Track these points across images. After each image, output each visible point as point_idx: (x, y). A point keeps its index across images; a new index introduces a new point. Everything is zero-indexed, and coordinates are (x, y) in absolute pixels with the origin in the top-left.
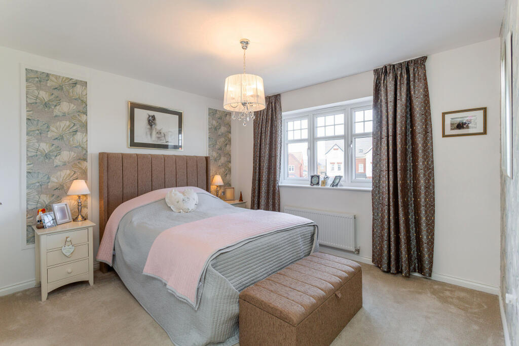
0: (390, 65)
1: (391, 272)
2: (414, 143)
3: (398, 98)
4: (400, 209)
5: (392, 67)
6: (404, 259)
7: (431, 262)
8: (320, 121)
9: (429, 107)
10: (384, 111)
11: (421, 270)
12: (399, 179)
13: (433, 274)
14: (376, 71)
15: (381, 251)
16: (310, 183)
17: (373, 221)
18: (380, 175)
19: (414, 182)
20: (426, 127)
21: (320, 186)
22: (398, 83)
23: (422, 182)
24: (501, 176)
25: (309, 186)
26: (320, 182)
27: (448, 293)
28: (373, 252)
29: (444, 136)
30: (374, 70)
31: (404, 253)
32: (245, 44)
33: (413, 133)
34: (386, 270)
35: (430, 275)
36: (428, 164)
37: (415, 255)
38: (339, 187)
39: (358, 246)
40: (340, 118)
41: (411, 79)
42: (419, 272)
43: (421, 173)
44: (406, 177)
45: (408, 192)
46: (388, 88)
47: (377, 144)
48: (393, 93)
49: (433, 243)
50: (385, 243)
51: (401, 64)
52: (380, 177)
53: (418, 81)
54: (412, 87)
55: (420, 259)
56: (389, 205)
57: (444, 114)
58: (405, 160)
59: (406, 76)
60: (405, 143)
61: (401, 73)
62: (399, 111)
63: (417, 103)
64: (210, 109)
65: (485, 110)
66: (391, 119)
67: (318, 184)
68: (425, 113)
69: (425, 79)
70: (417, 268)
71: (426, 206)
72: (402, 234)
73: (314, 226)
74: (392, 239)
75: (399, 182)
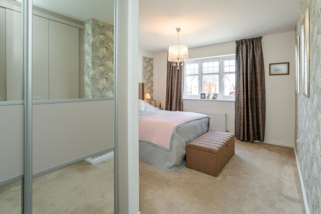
0: (244, 40)
1: (245, 140)
2: (256, 78)
3: (248, 56)
4: (250, 110)
5: (245, 40)
6: (251, 134)
7: (264, 135)
8: (205, 65)
9: (263, 61)
10: (241, 62)
11: (259, 139)
12: (249, 95)
13: (265, 140)
14: (237, 42)
15: (240, 131)
16: (200, 97)
17: (235, 116)
18: (239, 93)
19: (256, 97)
20: (262, 70)
21: (206, 99)
22: (248, 49)
23: (260, 96)
24: (296, 94)
25: (200, 99)
26: (206, 97)
27: (272, 148)
28: (235, 131)
29: (270, 75)
30: (236, 41)
31: (251, 131)
32: (178, 30)
33: (255, 73)
34: (242, 140)
35: (263, 141)
36: (263, 88)
37: (256, 132)
38: (217, 100)
39: (227, 129)
40: (217, 64)
41: (255, 47)
42: (258, 140)
43: (259, 92)
44: (252, 94)
45: (253, 102)
46: (243, 51)
47: (237, 78)
48: (246, 53)
49: (265, 126)
50: (242, 126)
51: (249, 39)
52: (239, 94)
53: (258, 48)
54: (255, 51)
55: (258, 133)
56: (244, 108)
57: (270, 64)
58: (251, 86)
59: (252, 45)
60: (251, 78)
61: (250, 44)
62: (249, 62)
63: (258, 59)
64: (143, 57)
65: (288, 63)
66: (245, 66)
67: (205, 98)
68: (261, 64)
69: (261, 48)
70: (257, 138)
71: (261, 108)
72: (251, 122)
73: (208, 118)
74: (246, 124)
75: (249, 97)
